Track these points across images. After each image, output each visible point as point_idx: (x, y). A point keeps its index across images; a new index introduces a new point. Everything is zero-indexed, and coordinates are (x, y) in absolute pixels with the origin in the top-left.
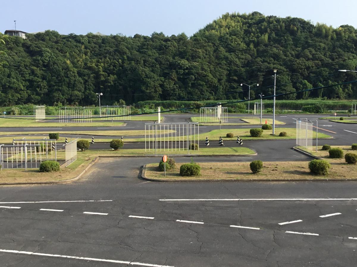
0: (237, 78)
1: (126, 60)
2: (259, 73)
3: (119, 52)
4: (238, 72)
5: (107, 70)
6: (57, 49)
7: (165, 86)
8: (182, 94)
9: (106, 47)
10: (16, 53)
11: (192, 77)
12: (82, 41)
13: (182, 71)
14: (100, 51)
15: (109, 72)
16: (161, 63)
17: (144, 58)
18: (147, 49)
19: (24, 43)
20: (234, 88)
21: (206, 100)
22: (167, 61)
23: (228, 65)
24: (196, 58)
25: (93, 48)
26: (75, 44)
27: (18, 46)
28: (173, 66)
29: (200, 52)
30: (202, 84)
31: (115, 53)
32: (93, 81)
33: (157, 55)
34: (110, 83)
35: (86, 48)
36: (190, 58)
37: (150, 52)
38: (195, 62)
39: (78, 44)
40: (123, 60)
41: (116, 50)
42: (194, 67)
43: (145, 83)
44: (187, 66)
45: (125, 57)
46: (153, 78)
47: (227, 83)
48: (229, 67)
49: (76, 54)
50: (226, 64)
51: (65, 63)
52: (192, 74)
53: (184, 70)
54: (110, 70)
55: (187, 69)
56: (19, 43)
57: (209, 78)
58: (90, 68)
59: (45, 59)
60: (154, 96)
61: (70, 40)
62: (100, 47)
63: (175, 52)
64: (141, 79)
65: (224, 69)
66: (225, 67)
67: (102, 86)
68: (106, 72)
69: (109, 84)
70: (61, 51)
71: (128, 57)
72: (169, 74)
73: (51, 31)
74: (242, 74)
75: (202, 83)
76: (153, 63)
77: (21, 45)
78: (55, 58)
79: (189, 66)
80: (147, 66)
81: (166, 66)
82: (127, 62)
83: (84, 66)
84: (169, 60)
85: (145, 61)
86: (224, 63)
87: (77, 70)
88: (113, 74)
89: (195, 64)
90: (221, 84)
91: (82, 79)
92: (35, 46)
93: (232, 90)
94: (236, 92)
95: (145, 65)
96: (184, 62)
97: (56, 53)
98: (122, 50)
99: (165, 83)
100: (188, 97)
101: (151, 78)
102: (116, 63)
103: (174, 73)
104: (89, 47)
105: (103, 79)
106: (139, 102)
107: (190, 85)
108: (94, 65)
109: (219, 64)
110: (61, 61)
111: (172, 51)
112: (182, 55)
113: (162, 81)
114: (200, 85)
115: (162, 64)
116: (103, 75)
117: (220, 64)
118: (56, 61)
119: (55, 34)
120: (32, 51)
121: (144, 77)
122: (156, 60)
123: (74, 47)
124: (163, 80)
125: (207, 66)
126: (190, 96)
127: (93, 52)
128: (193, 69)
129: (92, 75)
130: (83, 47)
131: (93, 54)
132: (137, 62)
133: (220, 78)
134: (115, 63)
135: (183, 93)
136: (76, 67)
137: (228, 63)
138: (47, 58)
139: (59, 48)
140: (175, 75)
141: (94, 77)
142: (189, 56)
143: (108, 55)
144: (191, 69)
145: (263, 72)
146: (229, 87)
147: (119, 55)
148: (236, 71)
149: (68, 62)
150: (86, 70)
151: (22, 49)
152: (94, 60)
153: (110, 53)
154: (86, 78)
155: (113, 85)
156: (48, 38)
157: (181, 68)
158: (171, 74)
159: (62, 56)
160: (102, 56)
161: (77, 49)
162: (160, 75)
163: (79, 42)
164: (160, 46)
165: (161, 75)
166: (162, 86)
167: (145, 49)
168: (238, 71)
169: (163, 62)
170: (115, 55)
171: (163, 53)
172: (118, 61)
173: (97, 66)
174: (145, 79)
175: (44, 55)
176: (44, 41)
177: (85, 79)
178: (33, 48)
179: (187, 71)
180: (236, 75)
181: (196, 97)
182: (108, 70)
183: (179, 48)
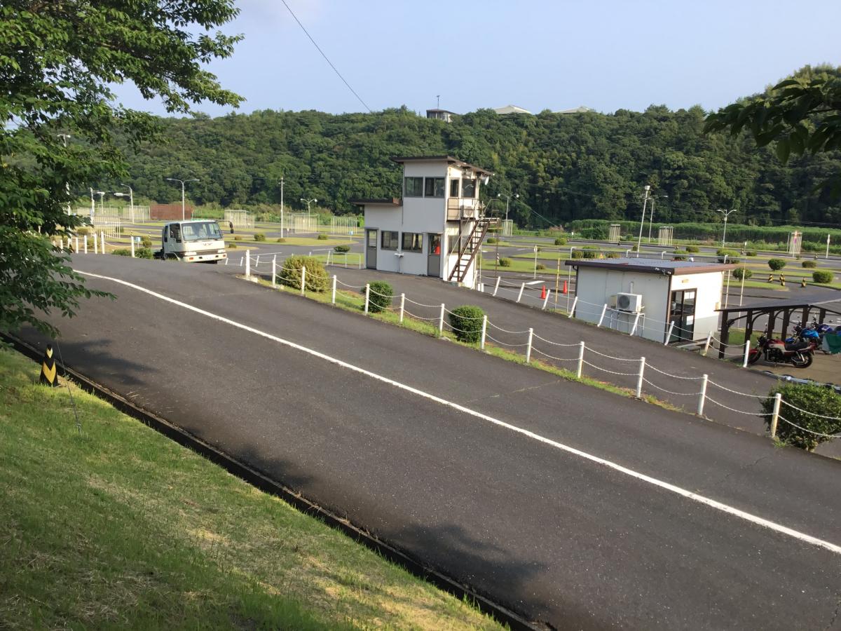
0: (774, 185)
1: (583, 153)
2: (814, 178)
3: (577, 141)
4: (777, 175)
5: (551, 170)
6: (486, 137)
7: (634, 197)
8: (661, 212)
9: (560, 132)
10: (430, 145)
11: (682, 183)
12: (527, 123)
13: (668, 173)
14: (550, 139)
15: (553, 172)
16: (638, 159)
17: (613, 150)
18: (624, 134)
19: (444, 129)
20: (764, 204)
21: (705, 222)
22: (650, 155)
23: (763, 163)
24: (703, 150)
25: (540, 135)
26: (515, 128)
27: (435, 133)
28: (657, 163)
29: (712, 140)
30: (699, 194)
31: (569, 141)
32: (527, 186)
33: (638, 144)
34: (551, 190)
35: (529, 134)
36: (693, 149)
37: (626, 141)
38: (699, 156)
39: (519, 129)
40: (579, 154)
41: (572, 138)
42: (692, 165)
43: (600, 192)
44: (680, 163)
45: (583, 148)
46: (616, 183)
47: (752, 196)
48: (764, 166)
49: (510, 145)
50: (759, 161)
51: (490, 158)
52: (686, 178)
53: (674, 170)
54: (555, 170)
55: (679, 168)
56: (437, 130)
57: (713, 184)
58: (526, 167)
59: (463, 153)
60: (609, 212)
61: (508, 122)
62: (551, 132)
63: (670, 138)
64: (596, 184)
65: (753, 170)
66: (756, 166)
67: (537, 195)
68: (549, 173)
69: (548, 192)
70: (491, 140)
71: (588, 149)
72: (646, 176)
73: (485, 109)
74: (784, 178)
75: (698, 192)
76: (626, 158)
77: (439, 132)
78: (479, 151)
79: (683, 164)
80: (615, 164)
81: (646, 163)
82: (584, 156)
83: (517, 164)
84: (654, 153)
85: (613, 155)
86: (756, 159)
87: (505, 168)
88: (560, 175)
89: (697, 160)
90: (738, 196)
91: (511, 183)
92: (457, 134)
93: (760, 208)
94: (766, 212)
95: (612, 162)
96: (678, 157)
97: (482, 144)
98: (581, 137)
99: (635, 192)
100: (672, 217)
101: (612, 183)
102: (567, 159)
103: (654, 175)
104: (534, 133)
105: (541, 183)
106: (574, 222)
107: (678, 196)
108: (532, 162)
109: (744, 160)
110: (486, 155)
111: (665, 137)
112: (679, 144)
113: (631, 188)
114: (696, 196)
115: (641, 160)
116: (543, 178)
117: (749, 160)
118: (479, 157)
119: (489, 114)
120: (452, 140)
121: (602, 182)
122: (632, 153)
123: (512, 133)
124: (634, 186)
125: (719, 164)
126: (675, 215)
127: (538, 141)
128: (689, 169)
129: (526, 178)
130: (525, 133)
131: (537, 144)
132: (600, 156)
133: (739, 185)
134: (564, 158)
135: (664, 210)
136: (505, 165)
137: (765, 158)
138: (467, 152)
139: (489, 136)
140: (657, 180)
141: (530, 181)
142: (692, 146)
143: (558, 146)
144: (686, 168)
145: (823, 176)
146: (755, 202)
147: (575, 145)
148: (774, 173)
149: (495, 157)
150: (519, 169)
151: (438, 138)
152: (535, 155)
153: (562, 143)
154: (517, 181)
155: (553, 194)
156: (477, 120)
157: (668, 167)
158: (649, 176)
159: (489, 148)
160: (549, 148)
161: (515, 137)
162: (632, 177)
163: (522, 125)
164: (647, 130)
165: (634, 178)
166: (629, 196)
167: (620, 134)
168: (778, 173)
169: (643, 157)
170: (569, 144)
171: (649, 142)
172: (570, 156)
173: (537, 162)
174: (602, 184)
175: (464, 147)
176: (472, 126)
177: (515, 183)
178: (454, 137)
179: (678, 172)
180: (772, 181)
181: (685, 216)
182: (553, 169)
183: (679, 133)
